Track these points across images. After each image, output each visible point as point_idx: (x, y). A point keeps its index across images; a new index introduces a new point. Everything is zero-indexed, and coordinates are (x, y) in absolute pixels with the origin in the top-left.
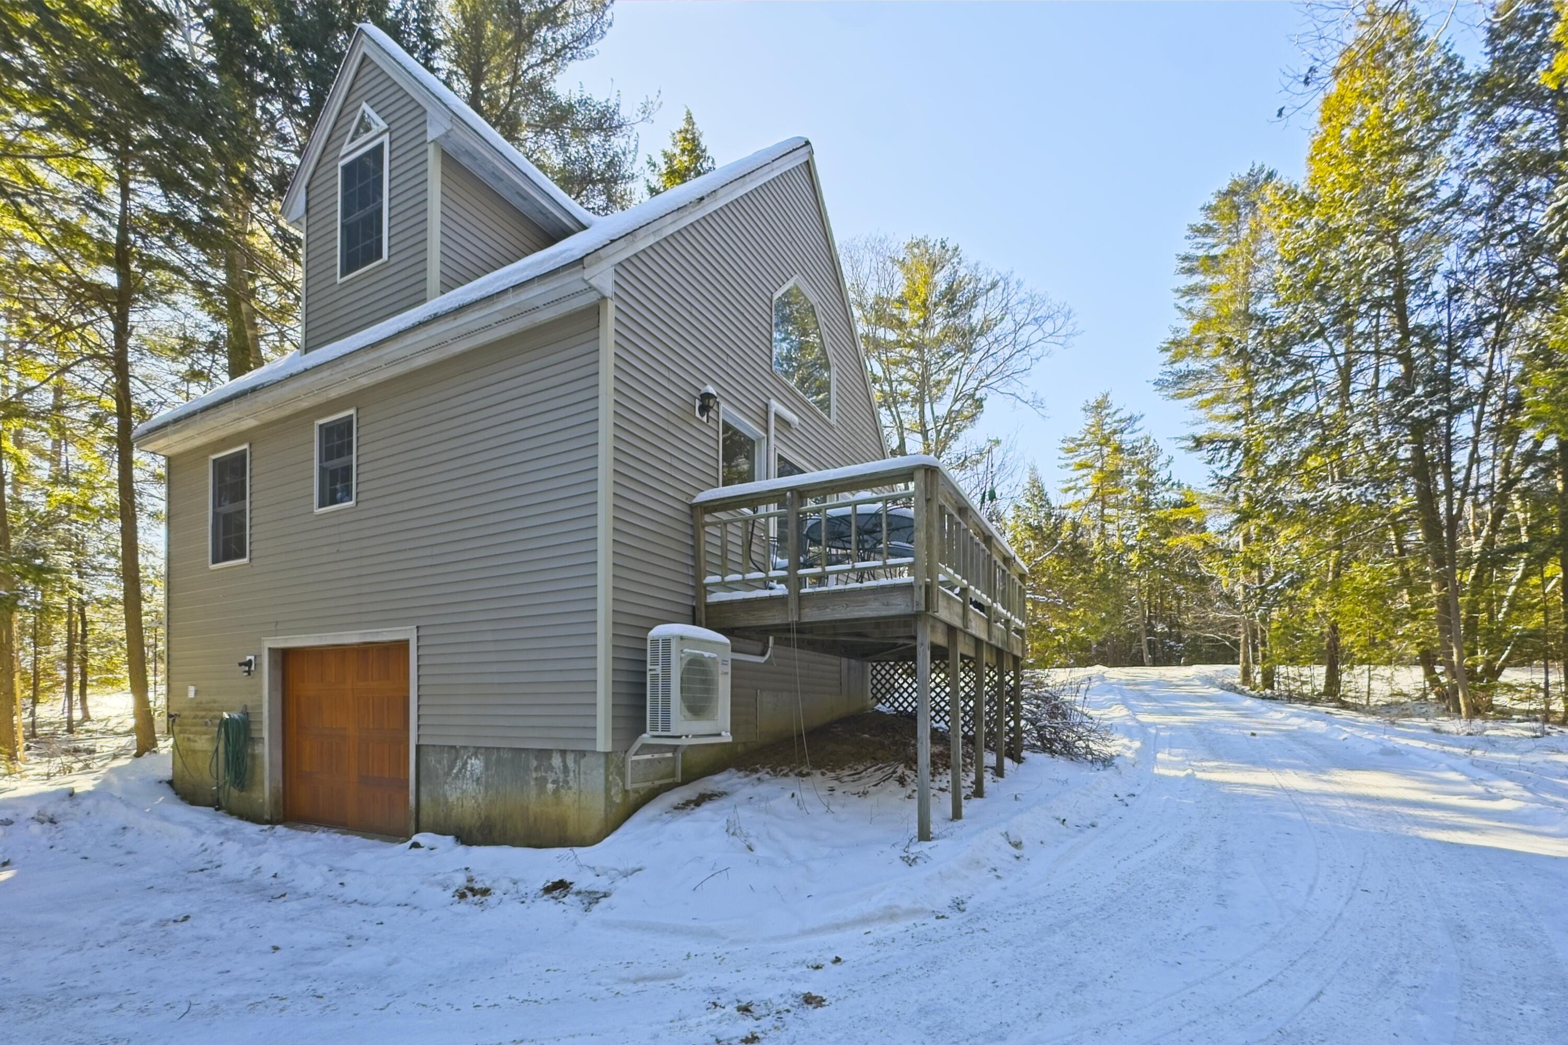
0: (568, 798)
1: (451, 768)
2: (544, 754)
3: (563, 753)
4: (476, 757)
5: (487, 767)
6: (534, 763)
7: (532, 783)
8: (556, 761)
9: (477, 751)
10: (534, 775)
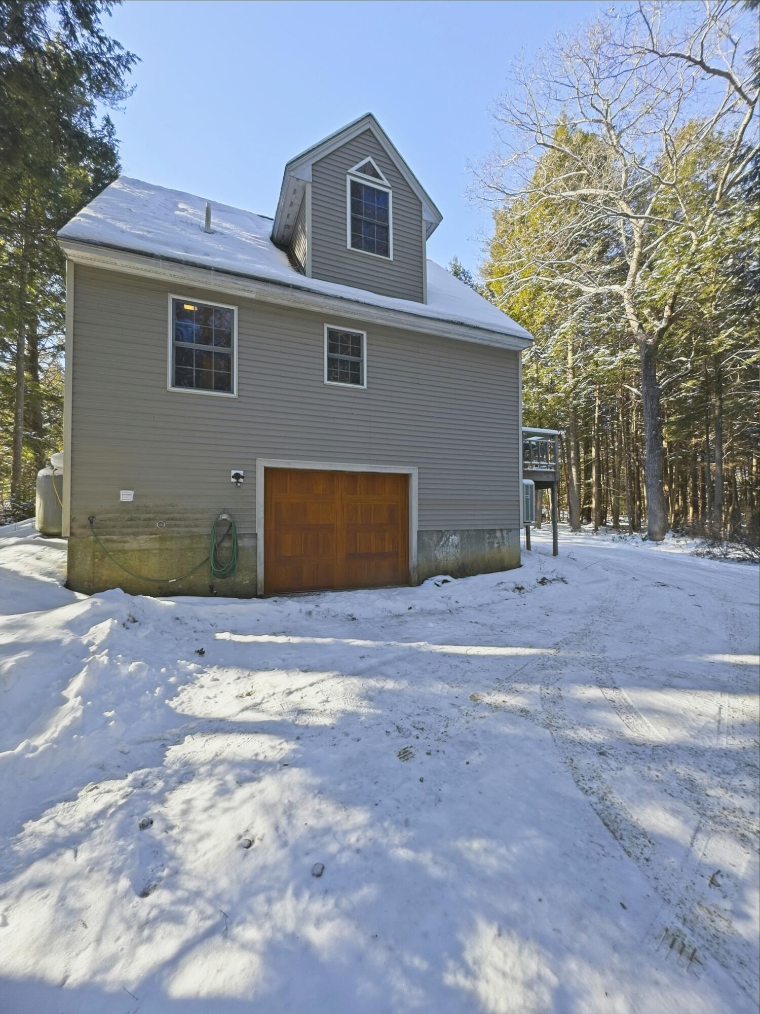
0: (504, 549)
1: (439, 542)
2: (492, 532)
3: (501, 530)
4: (455, 535)
5: (461, 540)
6: (488, 536)
7: (487, 545)
8: (498, 534)
9: (455, 532)
10: (488, 541)
